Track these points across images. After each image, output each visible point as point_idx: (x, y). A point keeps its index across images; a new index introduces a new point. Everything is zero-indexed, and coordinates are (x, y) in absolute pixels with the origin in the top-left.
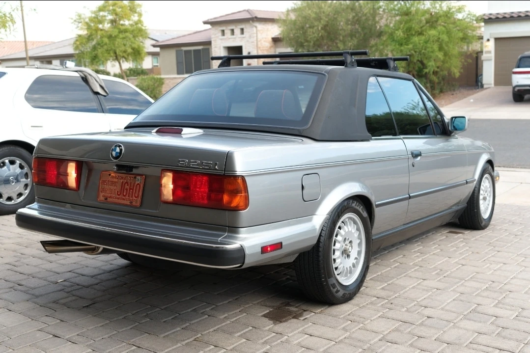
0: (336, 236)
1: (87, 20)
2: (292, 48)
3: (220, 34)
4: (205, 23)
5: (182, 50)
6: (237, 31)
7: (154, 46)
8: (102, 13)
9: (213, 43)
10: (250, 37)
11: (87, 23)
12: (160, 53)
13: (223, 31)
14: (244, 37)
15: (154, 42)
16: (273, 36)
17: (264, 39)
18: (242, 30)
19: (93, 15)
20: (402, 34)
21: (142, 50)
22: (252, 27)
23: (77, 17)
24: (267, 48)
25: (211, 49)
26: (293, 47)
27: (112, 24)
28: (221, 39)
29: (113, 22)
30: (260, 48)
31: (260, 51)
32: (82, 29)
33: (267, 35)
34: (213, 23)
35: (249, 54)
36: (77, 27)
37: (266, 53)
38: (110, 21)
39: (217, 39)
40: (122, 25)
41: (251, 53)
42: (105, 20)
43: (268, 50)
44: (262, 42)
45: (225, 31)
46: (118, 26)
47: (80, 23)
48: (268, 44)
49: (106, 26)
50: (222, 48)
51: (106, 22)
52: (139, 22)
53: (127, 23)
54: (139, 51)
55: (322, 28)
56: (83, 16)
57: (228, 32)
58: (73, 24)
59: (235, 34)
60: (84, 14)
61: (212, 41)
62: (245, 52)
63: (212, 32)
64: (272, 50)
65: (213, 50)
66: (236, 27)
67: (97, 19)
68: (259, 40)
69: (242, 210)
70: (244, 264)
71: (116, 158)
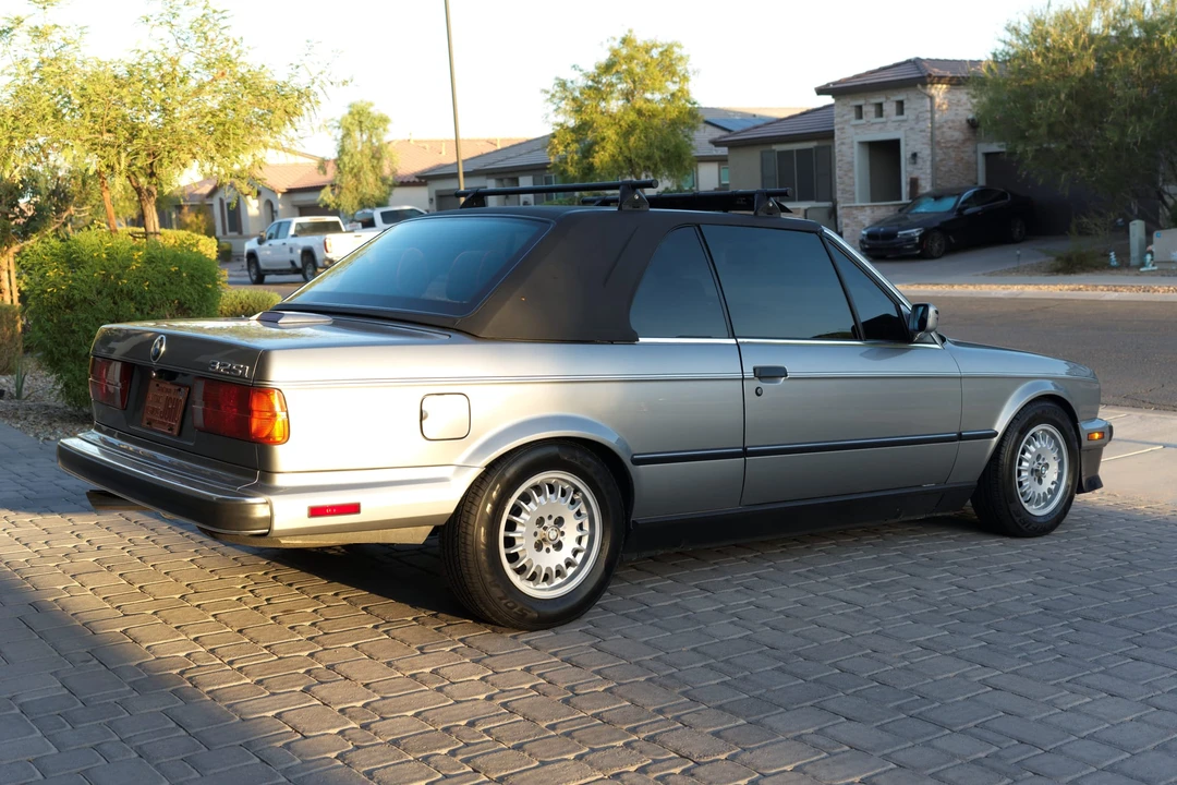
2: (1001, 143)
3: (853, 115)
4: (821, 91)
5: (774, 151)
6: (890, 108)
7: (716, 143)
8: (605, 79)
9: (837, 133)
10: (917, 119)
12: (729, 158)
13: (859, 108)
14: (903, 121)
15: (717, 134)
16: (971, 116)
17: (951, 124)
18: (900, 104)
19: (590, 83)
22: (923, 98)
23: (558, 89)
24: (955, 144)
25: (834, 148)
26: (1004, 140)
27: (628, 100)
28: (855, 126)
29: (628, 96)
30: (939, 143)
31: (938, 151)
32: (565, 112)
33: (957, 114)
34: (837, 90)
35: (914, 155)
36: (557, 110)
37: (953, 155)
38: (622, 94)
39: (846, 127)
40: (648, 100)
41: (919, 155)
42: (612, 92)
43: (958, 148)
44: (945, 129)
45: (864, 109)
46: (639, 104)
47: (563, 99)
48: (958, 135)
49: (615, 105)
50: (856, 146)
51: (614, 95)
52: (680, 94)
53: (657, 96)
54: (680, 156)
55: (1069, 96)
56: (569, 84)
57: (869, 110)
58: (549, 103)
59: (884, 113)
60: (572, 82)
61: (836, 131)
62: (905, 153)
63: (836, 110)
64: (969, 148)
65: (836, 150)
66: (887, 98)
67: (596, 90)
68: (937, 125)
69: (275, 443)
70: (270, 530)
71: (155, 358)
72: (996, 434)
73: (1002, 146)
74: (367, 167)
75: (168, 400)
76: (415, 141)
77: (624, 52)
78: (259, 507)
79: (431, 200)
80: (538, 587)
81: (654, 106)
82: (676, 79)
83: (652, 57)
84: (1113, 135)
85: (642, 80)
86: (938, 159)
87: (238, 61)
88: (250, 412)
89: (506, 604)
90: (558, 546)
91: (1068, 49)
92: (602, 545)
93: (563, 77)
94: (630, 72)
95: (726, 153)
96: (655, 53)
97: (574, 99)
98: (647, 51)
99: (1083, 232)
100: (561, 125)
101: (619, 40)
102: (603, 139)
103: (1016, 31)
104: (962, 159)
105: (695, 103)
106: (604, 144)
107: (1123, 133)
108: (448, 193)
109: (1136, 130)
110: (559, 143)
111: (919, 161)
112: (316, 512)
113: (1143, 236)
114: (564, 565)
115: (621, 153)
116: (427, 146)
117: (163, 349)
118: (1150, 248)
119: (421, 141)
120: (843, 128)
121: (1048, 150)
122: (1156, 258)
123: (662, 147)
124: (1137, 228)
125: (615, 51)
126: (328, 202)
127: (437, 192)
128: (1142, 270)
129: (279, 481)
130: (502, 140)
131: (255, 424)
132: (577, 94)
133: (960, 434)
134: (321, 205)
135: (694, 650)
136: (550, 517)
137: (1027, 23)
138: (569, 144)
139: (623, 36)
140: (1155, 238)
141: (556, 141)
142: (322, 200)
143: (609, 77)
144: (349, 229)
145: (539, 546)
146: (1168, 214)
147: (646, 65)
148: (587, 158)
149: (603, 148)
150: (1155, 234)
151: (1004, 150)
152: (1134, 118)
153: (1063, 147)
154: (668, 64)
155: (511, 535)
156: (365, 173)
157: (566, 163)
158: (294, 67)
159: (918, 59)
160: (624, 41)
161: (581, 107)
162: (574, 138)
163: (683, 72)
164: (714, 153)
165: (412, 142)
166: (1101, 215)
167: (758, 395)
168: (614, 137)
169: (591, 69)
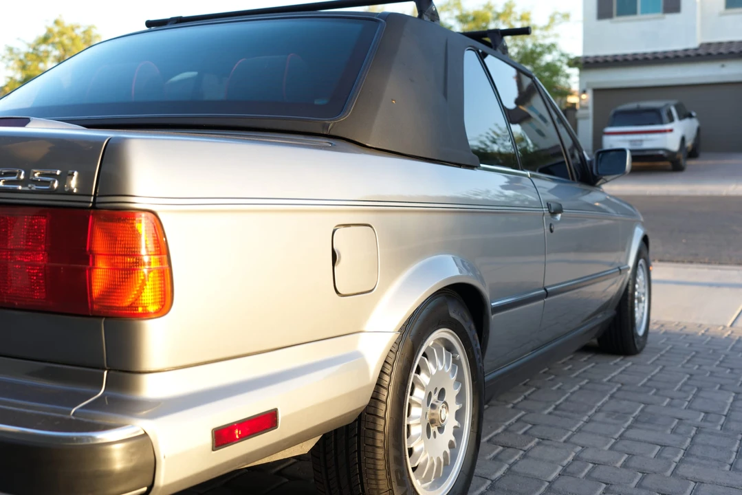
0: (418, 371)
1: (22, 57)
11: (21, 60)
19: (31, 50)
23: (7, 53)
32: (13, 69)
36: (7, 67)
42: (48, 57)
47: (11, 60)
56: (15, 51)
60: (17, 48)
67: (36, 55)
69: (146, 315)
70: (150, 488)
72: (629, 268)
83: (77, 34)
93: (11, 45)
94: (61, 43)
96: (79, 31)
98: (73, 30)
100: (11, 78)
101: (53, 21)
112: (223, 437)
114: (448, 452)
125: (51, 28)
129: (150, 387)
133: (620, 269)
136: (436, 391)
139: (56, 19)
143: (46, 46)
145: (428, 432)
147: (73, 39)
160: (56, 22)
161: (25, 66)
167: (552, 232)
169: (32, 40)
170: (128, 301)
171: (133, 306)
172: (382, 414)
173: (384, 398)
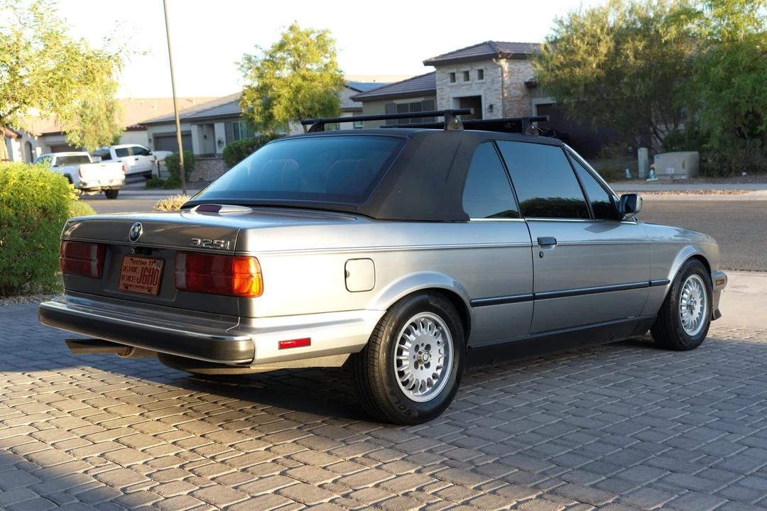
2: (553, 98)
3: (449, 79)
4: (427, 63)
5: (395, 104)
6: (474, 75)
7: (354, 99)
8: (279, 55)
9: (438, 91)
10: (493, 82)
12: (364, 110)
13: (453, 74)
14: (483, 83)
15: (354, 94)
16: (527, 80)
17: (514, 86)
18: (481, 72)
19: (268, 58)
20: (721, 71)
21: (336, 106)
22: (496, 68)
23: (246, 61)
24: (518, 99)
25: (436, 102)
26: (554, 95)
27: (294, 69)
28: (451, 87)
29: (295, 66)
30: (507, 98)
31: (506, 103)
32: (251, 77)
33: (518, 79)
34: (439, 63)
35: (491, 106)
36: (245, 76)
37: (516, 106)
38: (292, 65)
39: (444, 87)
40: (308, 70)
41: (494, 106)
42: (284, 64)
43: (519, 101)
44: (510, 89)
45: (456, 75)
46: (303, 72)
47: (250, 68)
48: (519, 93)
49: (286, 72)
50: (451, 100)
51: (286, 66)
52: (331, 65)
53: (315, 67)
54: (332, 108)
55: (598, 66)
56: (253, 58)
57: (460, 76)
58: (239, 71)
59: (470, 78)
60: (255, 57)
61: (437, 90)
62: (485, 105)
63: (437, 76)
64: (526, 101)
65: (438, 103)
66: (472, 68)
67: (272, 62)
68: (506, 86)
69: (253, 296)
70: (253, 359)
71: (134, 239)
72: (669, 281)
73: (554, 99)
74: (103, 117)
75: (143, 270)
76: (134, 99)
77: (291, 36)
78: (242, 342)
79: (150, 140)
80: (416, 394)
81: (314, 73)
82: (328, 55)
83: (311, 39)
84: (627, 91)
85: (304, 56)
86: (507, 109)
87: (63, 35)
88: (232, 274)
89: (399, 407)
90: (428, 365)
91: (597, 35)
92: (454, 363)
94: (296, 49)
95: (361, 106)
96: (313, 37)
97: (258, 69)
98: (308, 36)
99: (608, 157)
100: (249, 87)
101: (288, 27)
102: (279, 96)
103: (561, 22)
104: (522, 108)
105: (341, 71)
106: (280, 99)
107: (633, 90)
108: (161, 135)
109: (641, 88)
110: (248, 99)
111: (494, 110)
112: (283, 345)
113: (647, 158)
114: (432, 378)
115: (292, 105)
116: (143, 102)
117: (141, 232)
118: (652, 166)
119: (138, 99)
120: (442, 88)
121: (584, 102)
122: (657, 173)
123: (320, 101)
124: (643, 153)
125: (286, 35)
126: (75, 142)
127: (154, 134)
128: (648, 180)
129: (255, 323)
130: (197, 98)
131: (237, 283)
132: (259, 65)
133: (650, 283)
134: (70, 145)
135: (533, 432)
136: (423, 345)
137: (567, 18)
138: (255, 100)
139: (291, 25)
140: (656, 160)
141: (245, 98)
142: (71, 141)
143: (282, 54)
144: (95, 161)
145: (416, 366)
146: (660, 144)
147: (308, 45)
148: (268, 109)
149: (279, 102)
150: (655, 157)
151: (555, 102)
152: (639, 80)
153: (594, 100)
154: (322, 44)
155: (401, 358)
156: (101, 121)
157: (253, 112)
158: (106, 40)
159: (491, 42)
160: (291, 28)
161: (262, 74)
162: (258, 96)
163: (332, 50)
164: (353, 106)
165: (132, 99)
166: (617, 145)
167: (541, 257)
168: (287, 95)
169: (268, 48)
170: (246, 291)
171: (248, 293)
172: (377, 350)
173: (379, 343)
